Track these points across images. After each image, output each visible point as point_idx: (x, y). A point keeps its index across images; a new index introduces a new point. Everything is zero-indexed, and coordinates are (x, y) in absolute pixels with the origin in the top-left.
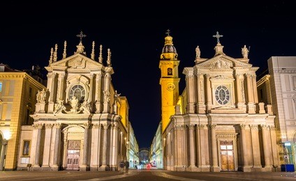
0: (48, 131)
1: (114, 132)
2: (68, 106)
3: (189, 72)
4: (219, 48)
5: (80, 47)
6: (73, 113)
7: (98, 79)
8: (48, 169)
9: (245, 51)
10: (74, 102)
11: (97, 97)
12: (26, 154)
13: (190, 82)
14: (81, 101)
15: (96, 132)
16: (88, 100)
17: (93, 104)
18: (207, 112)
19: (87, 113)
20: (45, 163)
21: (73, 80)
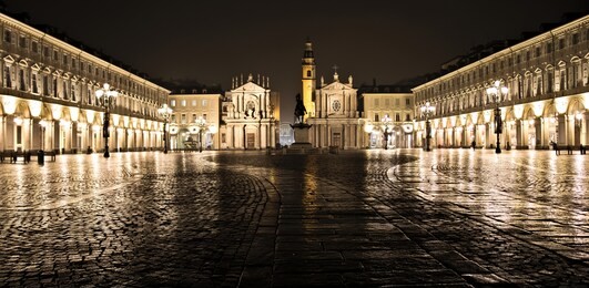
0: (236, 129)
1: (273, 129)
2: (246, 114)
3: (318, 92)
4: (336, 77)
5: (250, 78)
6: (250, 118)
7: (263, 97)
8: (239, 149)
9: (351, 79)
10: (250, 112)
11: (263, 109)
12: (224, 141)
13: (318, 98)
14: (254, 110)
15: (263, 129)
16: (257, 110)
17: (261, 112)
18: (326, 117)
19: (259, 118)
20: (237, 146)
21: (247, 98)
